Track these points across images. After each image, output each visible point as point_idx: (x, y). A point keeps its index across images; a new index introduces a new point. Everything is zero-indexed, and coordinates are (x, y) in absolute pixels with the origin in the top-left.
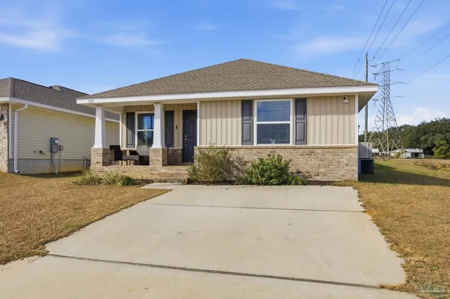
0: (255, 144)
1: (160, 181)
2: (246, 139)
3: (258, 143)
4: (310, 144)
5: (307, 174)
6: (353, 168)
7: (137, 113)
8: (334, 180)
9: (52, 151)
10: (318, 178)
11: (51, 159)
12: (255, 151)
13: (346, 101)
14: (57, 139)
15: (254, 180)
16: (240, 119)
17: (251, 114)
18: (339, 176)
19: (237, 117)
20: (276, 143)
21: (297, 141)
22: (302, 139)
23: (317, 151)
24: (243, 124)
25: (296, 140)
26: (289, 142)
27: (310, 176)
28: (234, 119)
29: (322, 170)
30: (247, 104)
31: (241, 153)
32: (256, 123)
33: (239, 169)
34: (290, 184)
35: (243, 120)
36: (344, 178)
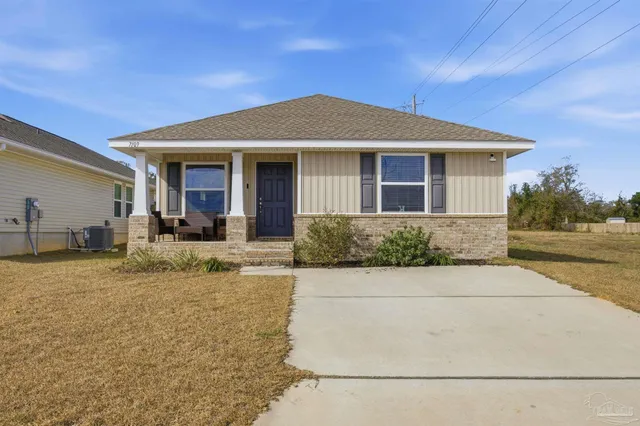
0: (379, 211)
1: (252, 264)
2: (368, 205)
3: (383, 210)
4: (450, 212)
5: (448, 251)
6: (502, 242)
7: (184, 164)
8: (480, 258)
9: (28, 220)
10: (462, 256)
11: (28, 232)
12: (380, 221)
13: (493, 159)
14: (37, 200)
15: (394, 260)
16: (358, 178)
17: (373, 171)
18: (486, 252)
19: (354, 174)
20: (406, 210)
21: (433, 209)
22: (440, 205)
23: (459, 221)
24: (362, 185)
25: (432, 207)
26: (423, 210)
27: (452, 253)
28: (351, 178)
29: (465, 246)
30: (367, 159)
31: (361, 224)
32: (380, 183)
33: (358, 246)
34: (438, 264)
35: (362, 179)
36: (492, 255)
